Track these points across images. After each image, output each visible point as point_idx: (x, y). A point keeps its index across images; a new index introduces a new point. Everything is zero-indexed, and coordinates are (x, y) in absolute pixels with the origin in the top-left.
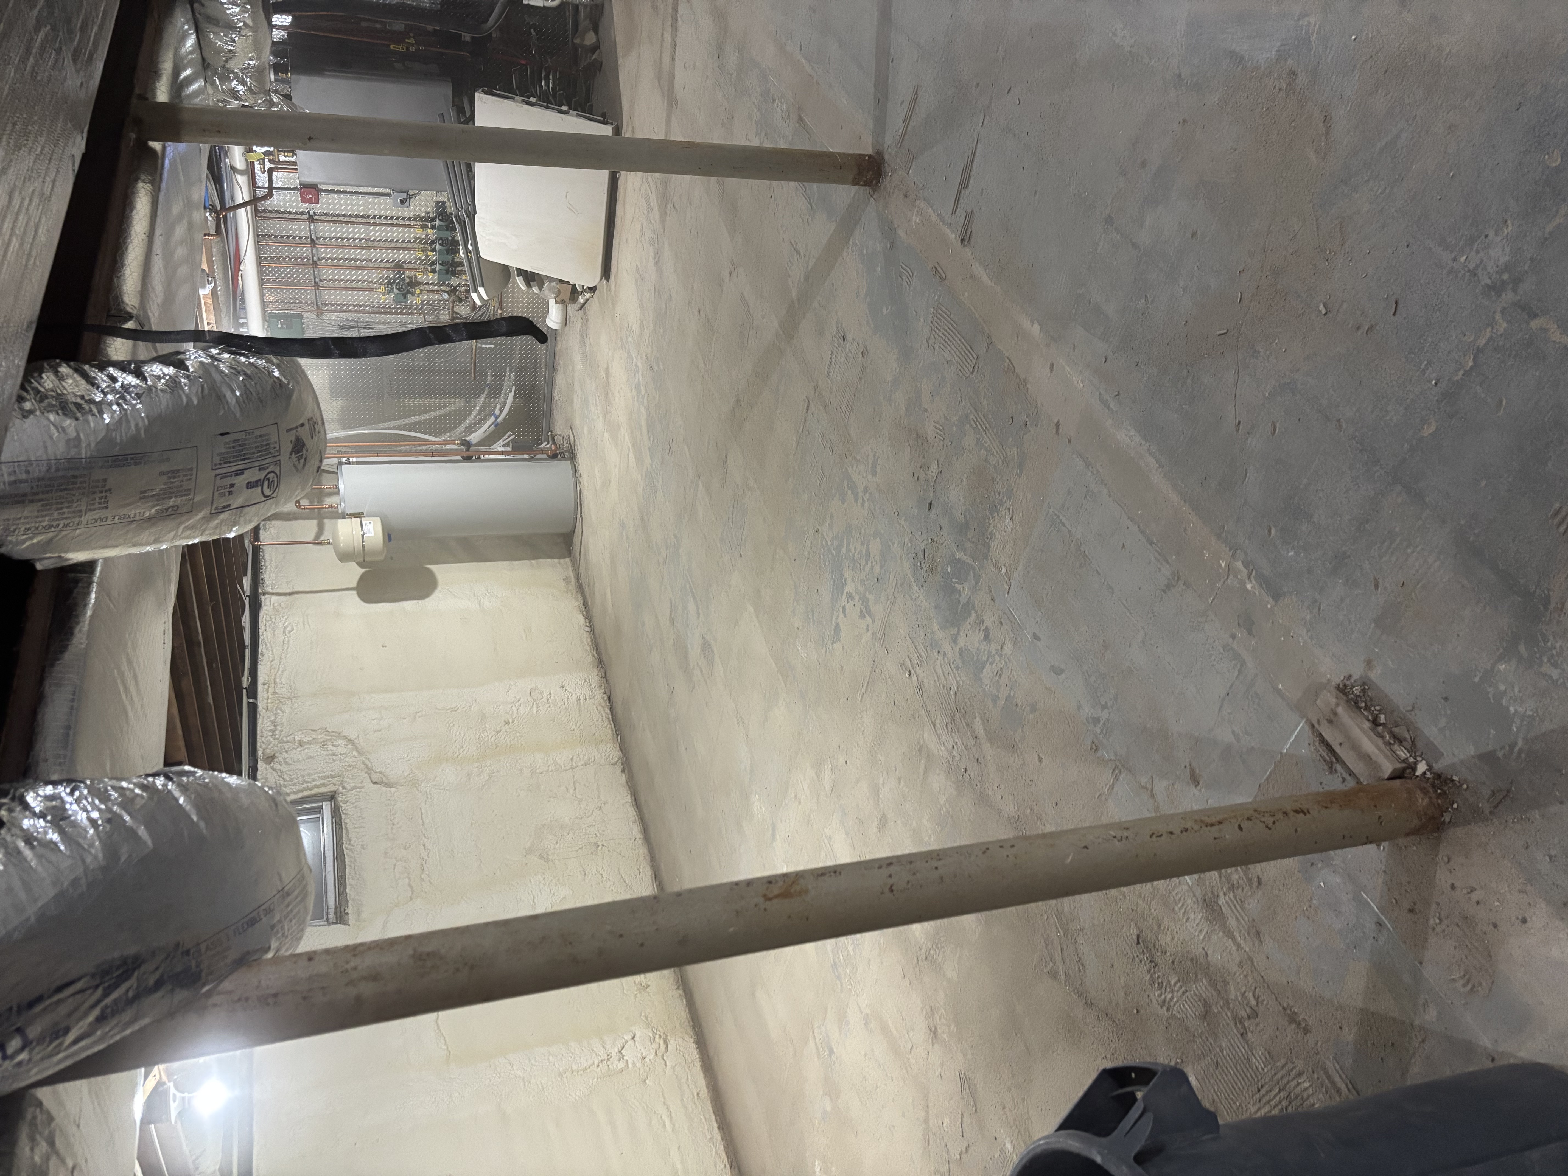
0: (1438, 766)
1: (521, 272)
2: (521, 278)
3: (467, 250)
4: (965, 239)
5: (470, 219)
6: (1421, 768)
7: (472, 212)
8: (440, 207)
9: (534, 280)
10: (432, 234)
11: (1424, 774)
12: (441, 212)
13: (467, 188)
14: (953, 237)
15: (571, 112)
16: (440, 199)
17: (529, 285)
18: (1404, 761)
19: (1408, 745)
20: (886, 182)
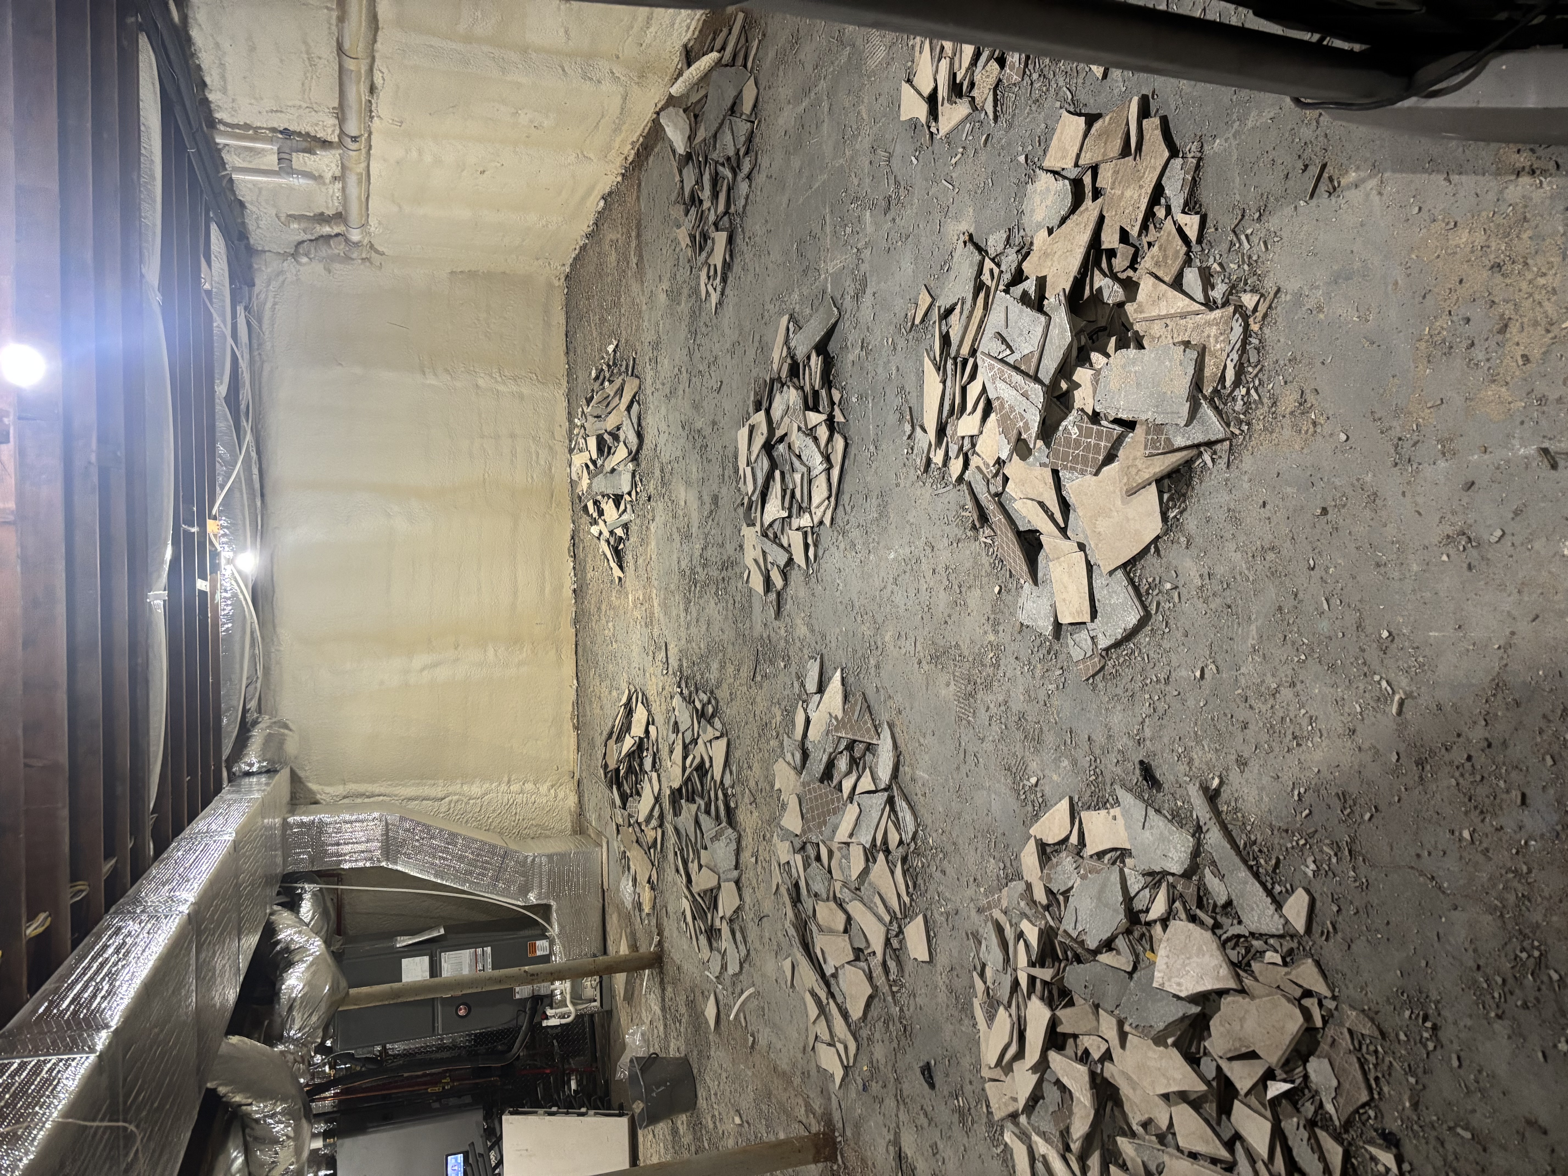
15: (590, 1112)
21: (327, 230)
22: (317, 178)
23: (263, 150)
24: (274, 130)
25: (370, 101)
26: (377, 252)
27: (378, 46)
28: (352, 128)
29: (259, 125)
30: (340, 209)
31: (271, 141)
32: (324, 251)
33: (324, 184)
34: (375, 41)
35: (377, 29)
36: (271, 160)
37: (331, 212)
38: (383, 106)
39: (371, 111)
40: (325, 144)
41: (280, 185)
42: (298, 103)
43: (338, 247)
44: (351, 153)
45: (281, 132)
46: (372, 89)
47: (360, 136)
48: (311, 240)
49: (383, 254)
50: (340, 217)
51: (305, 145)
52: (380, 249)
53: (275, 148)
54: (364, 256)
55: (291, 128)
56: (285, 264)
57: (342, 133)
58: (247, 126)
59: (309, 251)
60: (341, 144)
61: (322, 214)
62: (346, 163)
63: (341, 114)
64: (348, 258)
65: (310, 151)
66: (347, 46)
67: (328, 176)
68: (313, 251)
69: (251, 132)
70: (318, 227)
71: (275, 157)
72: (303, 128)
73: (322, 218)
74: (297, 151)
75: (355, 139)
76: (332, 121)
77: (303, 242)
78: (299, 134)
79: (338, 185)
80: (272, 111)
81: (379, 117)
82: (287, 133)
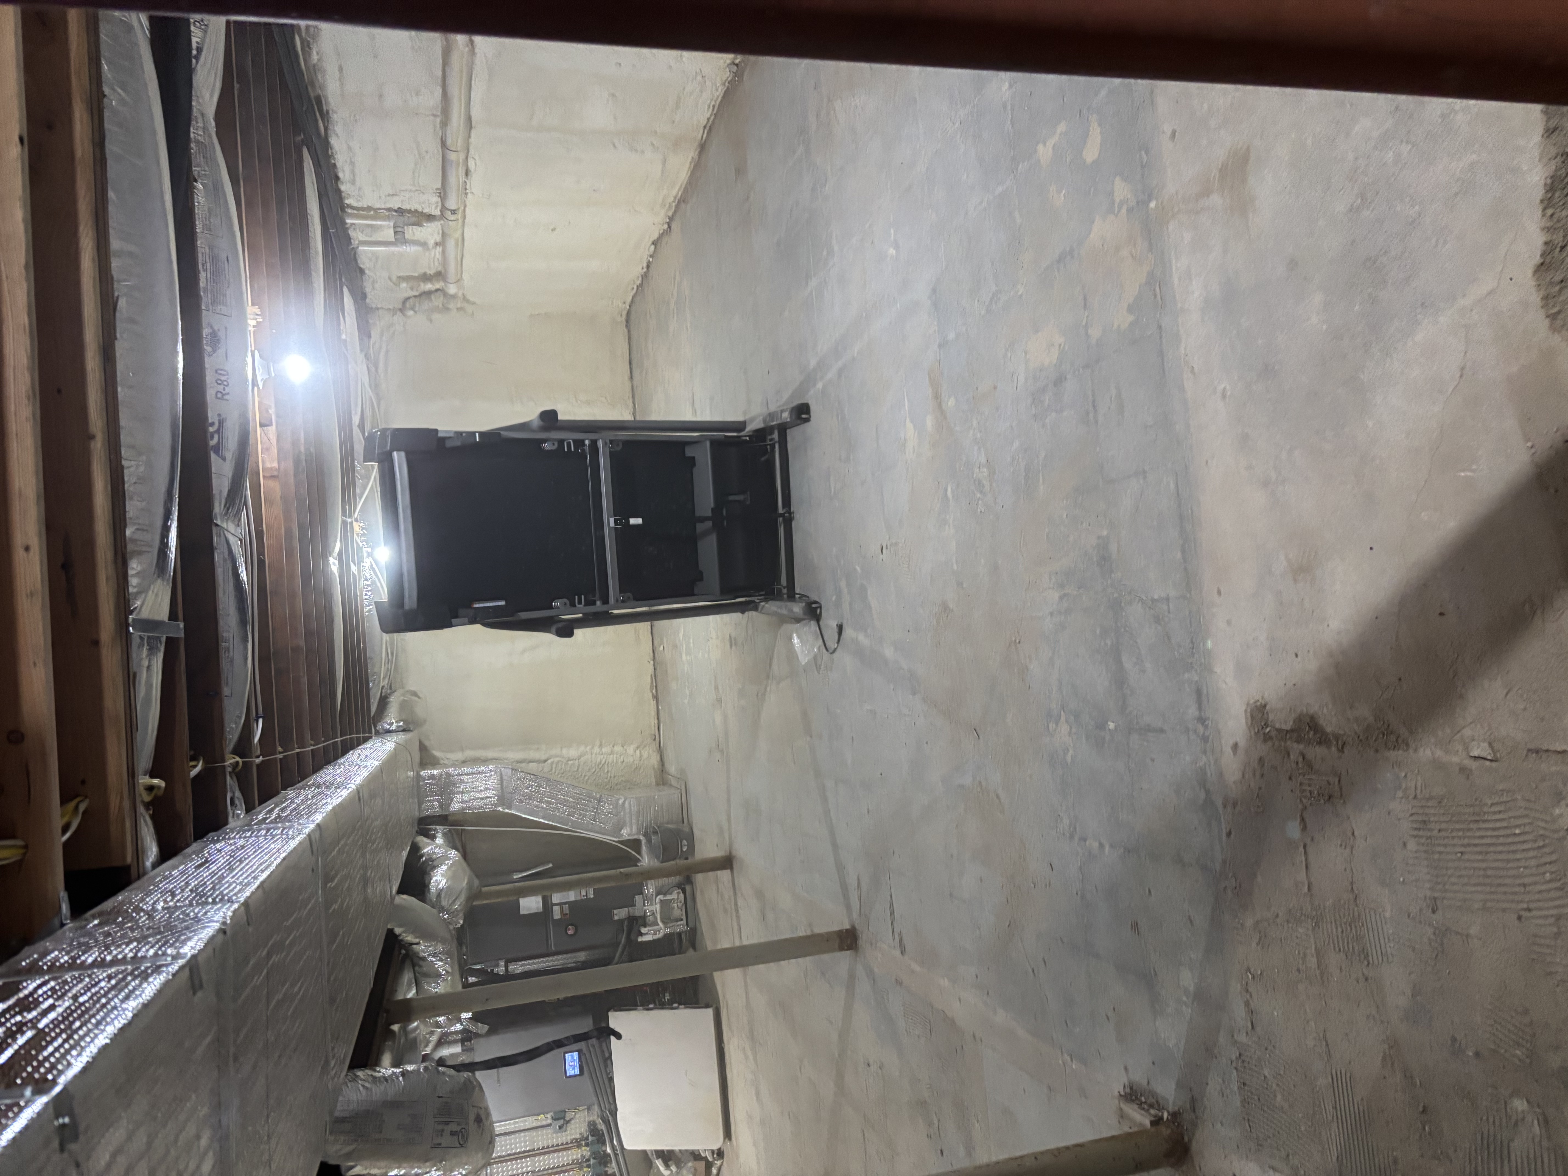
0: (1171, 1109)
1: (660, 1154)
2: (660, 1160)
3: (613, 1146)
4: (903, 952)
5: (612, 1116)
6: (1165, 1115)
7: (614, 1110)
8: (592, 1125)
9: (670, 1160)
10: (586, 1151)
11: (1168, 1118)
12: (593, 1129)
13: (609, 1090)
14: (898, 953)
15: (681, 1006)
16: (591, 1119)
17: (667, 1167)
18: (1155, 1116)
19: (1156, 1106)
20: (861, 942)
21: (429, 286)
22: (424, 244)
23: (381, 226)
24: (389, 210)
25: (465, 182)
26: (468, 301)
27: (473, 140)
28: (452, 204)
29: (378, 206)
30: (440, 269)
31: (388, 218)
32: (426, 305)
33: (428, 249)
34: (469, 136)
35: (471, 127)
36: (388, 234)
37: (432, 272)
38: (476, 184)
39: (466, 189)
40: (430, 218)
41: (393, 253)
42: (409, 187)
43: (438, 301)
44: (450, 223)
45: (396, 211)
46: (467, 174)
47: (458, 209)
48: (415, 296)
49: (474, 303)
50: (440, 275)
51: (414, 219)
52: (471, 299)
53: (392, 224)
54: (459, 305)
55: (404, 207)
56: (395, 318)
57: (444, 208)
58: (369, 208)
59: (414, 305)
60: (442, 216)
61: (425, 274)
62: (446, 231)
63: (443, 194)
64: (446, 309)
65: (419, 224)
66: (449, 142)
67: (431, 242)
68: (417, 305)
69: (372, 213)
70: (422, 285)
71: (392, 231)
72: (413, 206)
73: (425, 278)
74: (408, 225)
75: (454, 212)
76: (435, 199)
77: (409, 298)
78: (409, 211)
79: (439, 249)
80: (389, 195)
81: (472, 193)
82: (400, 211)
